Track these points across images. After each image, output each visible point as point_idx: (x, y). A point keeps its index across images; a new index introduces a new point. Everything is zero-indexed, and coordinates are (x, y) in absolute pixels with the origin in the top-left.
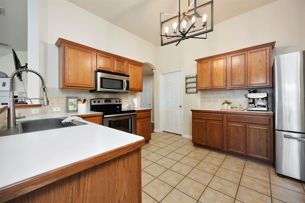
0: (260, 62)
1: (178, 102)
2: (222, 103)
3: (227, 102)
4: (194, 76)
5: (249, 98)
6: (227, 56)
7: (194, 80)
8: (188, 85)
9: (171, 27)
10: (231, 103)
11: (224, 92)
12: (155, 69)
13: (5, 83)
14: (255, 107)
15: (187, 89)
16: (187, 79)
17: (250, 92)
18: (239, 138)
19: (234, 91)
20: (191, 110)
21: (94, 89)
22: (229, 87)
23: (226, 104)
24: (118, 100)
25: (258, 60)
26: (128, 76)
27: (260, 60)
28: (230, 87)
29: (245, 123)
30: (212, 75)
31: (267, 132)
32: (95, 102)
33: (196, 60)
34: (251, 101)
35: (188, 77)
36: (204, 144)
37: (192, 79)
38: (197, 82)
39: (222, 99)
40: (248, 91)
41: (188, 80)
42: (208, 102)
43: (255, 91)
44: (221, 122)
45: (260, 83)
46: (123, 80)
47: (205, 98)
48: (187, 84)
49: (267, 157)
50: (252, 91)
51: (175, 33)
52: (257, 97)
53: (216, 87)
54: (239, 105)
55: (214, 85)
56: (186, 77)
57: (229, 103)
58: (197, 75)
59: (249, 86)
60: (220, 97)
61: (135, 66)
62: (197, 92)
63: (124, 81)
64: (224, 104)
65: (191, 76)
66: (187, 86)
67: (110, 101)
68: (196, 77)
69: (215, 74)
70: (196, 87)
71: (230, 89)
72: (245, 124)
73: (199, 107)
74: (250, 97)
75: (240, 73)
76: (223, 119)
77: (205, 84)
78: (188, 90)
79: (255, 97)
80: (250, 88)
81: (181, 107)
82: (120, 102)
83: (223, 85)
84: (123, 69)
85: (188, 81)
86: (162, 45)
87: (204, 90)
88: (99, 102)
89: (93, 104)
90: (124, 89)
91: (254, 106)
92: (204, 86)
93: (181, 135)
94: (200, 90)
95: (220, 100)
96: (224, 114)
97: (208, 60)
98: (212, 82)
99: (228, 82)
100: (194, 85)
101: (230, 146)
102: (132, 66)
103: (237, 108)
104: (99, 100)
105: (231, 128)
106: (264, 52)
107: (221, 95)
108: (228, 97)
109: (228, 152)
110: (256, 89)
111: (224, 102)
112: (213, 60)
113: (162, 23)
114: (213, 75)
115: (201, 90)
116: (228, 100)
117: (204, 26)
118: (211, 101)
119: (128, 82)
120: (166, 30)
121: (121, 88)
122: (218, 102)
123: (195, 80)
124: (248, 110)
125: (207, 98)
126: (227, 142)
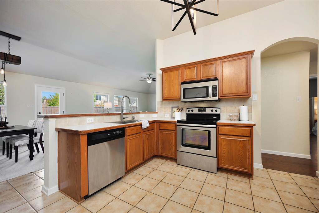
24: (214, 109)
32: (189, 111)
46: (208, 86)
67: (204, 110)
82: (217, 111)
88: (192, 111)
89: (188, 113)
104: (192, 109)
119: (215, 87)
121: (206, 96)
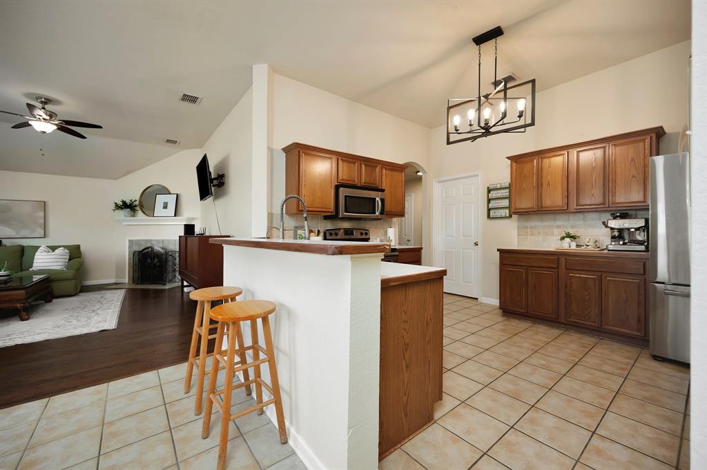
0: (633, 163)
1: (471, 236)
2: (559, 238)
3: (569, 236)
4: (503, 186)
5: (612, 229)
6: (570, 150)
7: (505, 193)
8: (491, 202)
9: (464, 116)
10: (579, 237)
11: (565, 217)
12: (424, 172)
13: (167, 203)
14: (624, 244)
15: (489, 210)
16: (489, 191)
17: (615, 218)
18: (587, 298)
19: (586, 214)
20: (498, 250)
21: (334, 214)
22: (573, 206)
23: (568, 240)
24: (363, 232)
25: (630, 160)
26: (383, 191)
27: (633, 160)
28: (575, 207)
29: (600, 271)
30: (539, 185)
31: (639, 288)
32: (331, 234)
33: (508, 158)
34: (616, 234)
35: (491, 187)
36: (522, 311)
37: (500, 191)
38: (509, 198)
39: (560, 230)
40: (611, 214)
41: (491, 192)
42: (532, 235)
43: (624, 216)
44: (554, 270)
45: (632, 200)
46: (375, 199)
47: (526, 227)
48: (489, 201)
49: (638, 331)
50: (618, 214)
51: (471, 125)
52: (627, 226)
53: (547, 207)
54: (592, 241)
55: (543, 204)
56: (488, 188)
57: (573, 237)
58: (510, 184)
59: (611, 206)
60: (558, 227)
61: (393, 173)
62: (510, 216)
63: (377, 199)
64: (563, 238)
65: (499, 186)
66: (491, 206)
67: (352, 234)
68: (510, 187)
69: (547, 183)
70: (509, 208)
71: (575, 211)
72: (600, 274)
73: (514, 244)
74: (613, 226)
75: (594, 181)
76: (558, 266)
77: (526, 203)
78: (491, 212)
79: (622, 227)
80: (613, 209)
81: (476, 244)
82: (366, 234)
83: (561, 205)
84: (375, 180)
85: (493, 194)
86: (449, 143)
87: (523, 214)
88: (336, 234)
89: (329, 237)
90: (377, 214)
91: (621, 243)
92: (523, 206)
93: (477, 299)
94: (515, 213)
95: (556, 231)
96: (560, 256)
97: (533, 158)
98: (540, 197)
99: (570, 198)
100: (504, 204)
101: (572, 314)
102: (388, 172)
103: (588, 246)
104: (337, 231)
105: (573, 280)
106: (641, 144)
107: (559, 223)
108: (573, 227)
109: (569, 325)
110: (627, 212)
111: (565, 235)
112: (542, 158)
113: (449, 108)
114: (542, 185)
115: (517, 212)
116: (572, 232)
117: (520, 116)
118: (539, 233)
119: (383, 200)
120: (456, 120)
121: (371, 211)
122: (553, 235)
123: (507, 194)
124: (609, 250)
125: (531, 227)
126: (566, 307)
